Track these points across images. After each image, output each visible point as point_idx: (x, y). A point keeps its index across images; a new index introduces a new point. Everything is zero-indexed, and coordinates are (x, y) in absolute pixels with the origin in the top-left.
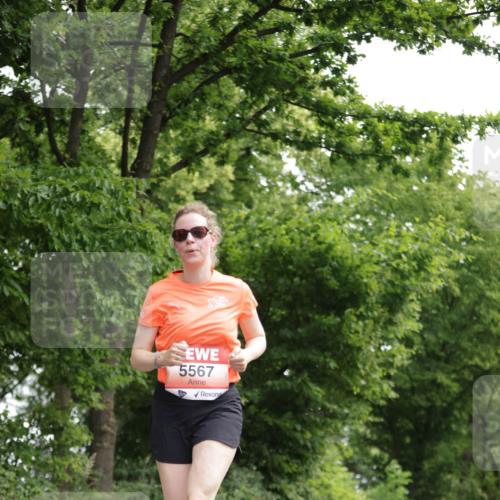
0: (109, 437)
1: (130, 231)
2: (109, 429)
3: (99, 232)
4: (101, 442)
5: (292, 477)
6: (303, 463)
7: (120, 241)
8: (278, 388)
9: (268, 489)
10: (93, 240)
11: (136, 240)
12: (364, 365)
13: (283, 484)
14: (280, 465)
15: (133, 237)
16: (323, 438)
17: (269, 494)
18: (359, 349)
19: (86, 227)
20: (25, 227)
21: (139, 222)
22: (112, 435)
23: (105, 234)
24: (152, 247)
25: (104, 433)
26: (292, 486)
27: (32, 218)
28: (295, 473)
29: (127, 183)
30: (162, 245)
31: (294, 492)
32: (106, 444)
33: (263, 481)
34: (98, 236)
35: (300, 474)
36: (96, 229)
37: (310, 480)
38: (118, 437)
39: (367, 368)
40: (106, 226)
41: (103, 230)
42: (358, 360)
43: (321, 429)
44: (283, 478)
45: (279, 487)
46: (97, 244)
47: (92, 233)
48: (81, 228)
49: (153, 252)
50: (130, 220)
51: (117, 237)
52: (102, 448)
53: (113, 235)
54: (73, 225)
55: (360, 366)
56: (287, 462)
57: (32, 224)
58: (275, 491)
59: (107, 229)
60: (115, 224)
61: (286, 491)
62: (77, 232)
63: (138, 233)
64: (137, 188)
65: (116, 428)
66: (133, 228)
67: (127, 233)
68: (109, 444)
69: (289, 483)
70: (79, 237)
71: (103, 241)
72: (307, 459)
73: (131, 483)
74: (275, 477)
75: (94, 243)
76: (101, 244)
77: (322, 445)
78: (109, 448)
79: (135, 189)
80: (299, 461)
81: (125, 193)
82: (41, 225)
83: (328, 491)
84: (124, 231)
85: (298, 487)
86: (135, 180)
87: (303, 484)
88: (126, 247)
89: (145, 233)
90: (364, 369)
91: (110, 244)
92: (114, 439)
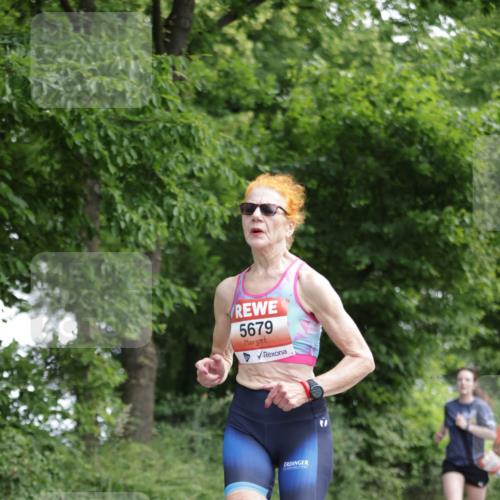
0: (147, 372)
1: (168, 125)
2: (147, 362)
3: (128, 126)
4: (136, 378)
5: (381, 409)
6: (395, 391)
7: (155, 137)
8: (358, 300)
9: (351, 426)
10: (121, 137)
11: (176, 137)
12: (471, 265)
13: (370, 417)
14: (365, 394)
15: (172, 132)
16: (419, 356)
17: (353, 433)
18: (465, 246)
19: (110, 120)
20: (32, 120)
21: (180, 111)
22: (150, 368)
23: (135, 130)
24: (197, 145)
25: (140, 367)
26: (381, 420)
27: (41, 110)
28: (384, 403)
29: (160, 63)
30: (210, 141)
31: (385, 426)
32: (143, 381)
33: (345, 416)
34: (127, 132)
35: (392, 403)
36: (124, 122)
37: (404, 409)
38: (159, 370)
39: (475, 269)
40: (137, 119)
41: (133, 124)
42: (463, 259)
43: (417, 346)
44: (369, 410)
45: (364, 422)
46: (126, 142)
47: (119, 128)
48: (104, 122)
49: (199, 151)
50: (168, 109)
51: (151, 132)
52: (139, 385)
53: (146, 130)
54: (93, 117)
55: (466, 268)
56: (375, 389)
57: (41, 117)
58: (360, 427)
59: (139, 123)
60: (148, 115)
61: (373, 427)
62: (100, 126)
63: (179, 128)
64: (174, 68)
65: (156, 360)
66: (172, 121)
67: (164, 127)
68: (147, 382)
69: (378, 415)
70: (102, 133)
71: (134, 138)
72: (400, 384)
73: (176, 430)
74: (360, 411)
75: (122, 141)
76: (130, 142)
77: (418, 365)
78: (147, 387)
79: (171, 70)
80: (389, 387)
81: (159, 78)
82: (53, 118)
83: (427, 421)
84: (161, 125)
85: (390, 419)
86: (170, 58)
87: (396, 416)
88: (164, 145)
89: (189, 127)
90: (471, 271)
91: (142, 142)
92: (154, 375)
